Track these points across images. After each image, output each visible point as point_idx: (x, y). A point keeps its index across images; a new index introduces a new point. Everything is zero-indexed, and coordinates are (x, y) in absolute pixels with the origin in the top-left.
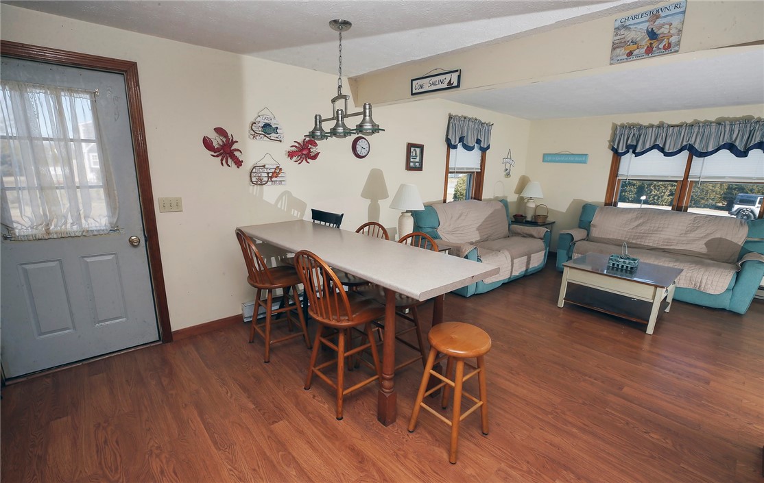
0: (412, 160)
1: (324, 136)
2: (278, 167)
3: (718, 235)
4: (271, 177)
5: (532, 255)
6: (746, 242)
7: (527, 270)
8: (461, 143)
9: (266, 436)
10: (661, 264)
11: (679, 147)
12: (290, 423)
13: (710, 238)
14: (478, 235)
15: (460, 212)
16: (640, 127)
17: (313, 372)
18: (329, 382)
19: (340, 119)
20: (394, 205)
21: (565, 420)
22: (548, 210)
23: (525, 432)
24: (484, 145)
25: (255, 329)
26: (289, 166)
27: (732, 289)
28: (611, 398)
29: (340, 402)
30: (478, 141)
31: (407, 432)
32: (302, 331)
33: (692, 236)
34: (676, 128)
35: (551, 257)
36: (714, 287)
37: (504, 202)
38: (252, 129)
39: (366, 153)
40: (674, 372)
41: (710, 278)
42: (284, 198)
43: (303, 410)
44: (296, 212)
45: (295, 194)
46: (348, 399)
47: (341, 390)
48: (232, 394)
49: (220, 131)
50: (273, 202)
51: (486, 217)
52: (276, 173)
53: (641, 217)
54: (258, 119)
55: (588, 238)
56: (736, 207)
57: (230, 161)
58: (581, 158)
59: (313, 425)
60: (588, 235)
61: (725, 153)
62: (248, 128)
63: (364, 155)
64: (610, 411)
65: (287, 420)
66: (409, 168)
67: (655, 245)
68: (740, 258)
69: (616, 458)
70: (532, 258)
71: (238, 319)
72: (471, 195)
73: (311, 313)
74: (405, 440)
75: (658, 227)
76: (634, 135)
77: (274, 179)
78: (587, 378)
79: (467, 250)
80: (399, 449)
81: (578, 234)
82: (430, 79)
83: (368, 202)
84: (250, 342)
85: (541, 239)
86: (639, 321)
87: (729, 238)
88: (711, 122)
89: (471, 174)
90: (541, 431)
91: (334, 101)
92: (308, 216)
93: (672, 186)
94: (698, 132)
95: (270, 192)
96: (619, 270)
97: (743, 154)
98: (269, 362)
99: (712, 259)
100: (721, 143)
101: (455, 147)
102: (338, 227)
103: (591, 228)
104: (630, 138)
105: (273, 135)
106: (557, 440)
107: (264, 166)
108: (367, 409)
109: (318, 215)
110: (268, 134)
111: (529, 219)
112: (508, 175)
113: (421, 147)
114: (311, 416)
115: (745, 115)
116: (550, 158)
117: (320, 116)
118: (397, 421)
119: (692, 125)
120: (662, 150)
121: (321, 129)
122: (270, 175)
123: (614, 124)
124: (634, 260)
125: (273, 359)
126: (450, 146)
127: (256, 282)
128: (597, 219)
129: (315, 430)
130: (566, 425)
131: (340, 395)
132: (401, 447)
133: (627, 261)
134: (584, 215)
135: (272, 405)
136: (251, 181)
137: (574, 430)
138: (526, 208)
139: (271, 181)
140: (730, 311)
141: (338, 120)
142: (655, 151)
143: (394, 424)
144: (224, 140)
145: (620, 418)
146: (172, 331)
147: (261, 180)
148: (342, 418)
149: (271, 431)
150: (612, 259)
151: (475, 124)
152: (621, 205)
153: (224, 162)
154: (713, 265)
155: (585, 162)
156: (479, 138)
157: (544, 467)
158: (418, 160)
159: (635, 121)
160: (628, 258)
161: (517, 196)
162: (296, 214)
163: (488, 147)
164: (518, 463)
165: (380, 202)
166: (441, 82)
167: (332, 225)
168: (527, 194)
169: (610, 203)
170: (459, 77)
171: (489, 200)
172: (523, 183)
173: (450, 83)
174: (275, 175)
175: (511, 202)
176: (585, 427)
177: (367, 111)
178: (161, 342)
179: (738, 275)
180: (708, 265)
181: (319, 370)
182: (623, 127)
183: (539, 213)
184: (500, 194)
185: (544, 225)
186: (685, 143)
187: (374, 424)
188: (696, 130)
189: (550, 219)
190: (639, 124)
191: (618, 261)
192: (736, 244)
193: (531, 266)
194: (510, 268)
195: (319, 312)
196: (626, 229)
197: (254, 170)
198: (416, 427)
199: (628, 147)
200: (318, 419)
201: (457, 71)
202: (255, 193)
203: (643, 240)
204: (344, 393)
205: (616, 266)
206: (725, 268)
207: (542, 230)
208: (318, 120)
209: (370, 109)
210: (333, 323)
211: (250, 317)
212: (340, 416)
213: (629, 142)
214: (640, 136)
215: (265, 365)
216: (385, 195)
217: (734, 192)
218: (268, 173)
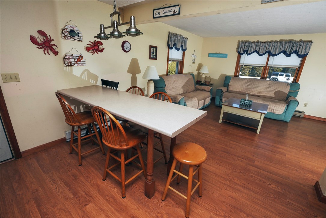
0: (152, 54)
1: (106, 38)
2: (80, 56)
3: (279, 90)
4: (77, 62)
5: (206, 99)
6: (289, 92)
7: (204, 106)
8: (174, 47)
9: (81, 216)
10: (258, 102)
11: (265, 52)
12: (95, 204)
13: (275, 91)
14: (182, 91)
15: (174, 80)
16: (250, 42)
17: (107, 171)
18: (117, 178)
19: (116, 27)
20: (144, 76)
21: (234, 182)
22: (211, 79)
23: (218, 192)
24: (184, 48)
25: (72, 147)
26: (87, 55)
27: (285, 112)
28: (251, 168)
29: (124, 189)
30: (182, 46)
31: (161, 201)
32: (100, 146)
33: (269, 90)
34: (264, 43)
35: (213, 99)
36: (279, 111)
37: (192, 74)
38: (63, 33)
39: (129, 49)
40: (272, 152)
41: (277, 108)
42: (85, 73)
43: (103, 195)
44: (93, 81)
45: (92, 71)
46: (128, 186)
47: (124, 183)
48: (59, 189)
49: (41, 33)
50: (79, 76)
51: (185, 82)
52: (80, 59)
53: (249, 82)
54: (66, 27)
55: (228, 91)
56: (272, 77)
57: (50, 51)
58: (224, 56)
59: (109, 204)
60: (228, 90)
61: (282, 55)
62: (60, 32)
63: (128, 50)
64: (252, 175)
65: (94, 203)
66: (150, 58)
67: (255, 94)
68: (287, 99)
69: (260, 201)
70: (206, 101)
71: (63, 141)
72: (178, 72)
73: (104, 142)
74: (160, 206)
75: (256, 86)
76: (247, 46)
77: (79, 63)
78: (239, 158)
79: (180, 98)
80: (158, 213)
81: (224, 89)
82: (163, 9)
83: (131, 75)
84: (70, 154)
85: (209, 92)
86: (254, 128)
87: (283, 91)
88: (278, 41)
89: (178, 62)
90: (226, 190)
91: (111, 16)
92: (99, 83)
93: (250, 68)
94: (272, 46)
95: (77, 70)
96: (245, 106)
97: (289, 55)
98: (81, 165)
99: (277, 100)
100: (281, 51)
101: (172, 48)
102: (116, 89)
103: (229, 87)
104: (245, 47)
105: (76, 37)
106: (234, 194)
107: (72, 55)
108: (139, 189)
109: (104, 82)
110: (74, 36)
111: (203, 82)
112: (194, 63)
113: (156, 48)
114: (107, 198)
115: (290, 39)
116: (211, 55)
117: (103, 25)
118: (155, 194)
119: (270, 42)
120: (258, 53)
121: (104, 33)
122: (76, 60)
123: (239, 41)
124: (251, 101)
125: (84, 163)
126: (169, 48)
127: (70, 122)
128: (231, 83)
129: (110, 207)
130: (236, 186)
131: (124, 185)
132: (159, 211)
133: (248, 102)
134: (226, 80)
135: (84, 193)
136: (65, 63)
137: (240, 188)
138: (201, 77)
139: (77, 64)
140: (284, 121)
141: (114, 27)
142: (255, 53)
143: (154, 196)
144: (45, 39)
145: (257, 178)
146: (21, 151)
147: (71, 63)
148: (125, 197)
149: (84, 212)
150: (242, 101)
151: (180, 38)
152: (240, 77)
153: (46, 52)
154: (278, 102)
155: (226, 57)
156: (182, 44)
157: (231, 212)
158: (154, 54)
159: (248, 40)
160: (248, 101)
161: (197, 72)
162: (93, 82)
163: (186, 49)
164: (219, 211)
165: (137, 75)
166: (170, 11)
167: (113, 88)
168: (202, 71)
169: (236, 76)
170: (179, 8)
171: (186, 74)
172: (200, 67)
173: (174, 12)
174: (79, 60)
175: (195, 75)
176: (243, 185)
177: (133, 21)
178: (14, 159)
179: (288, 106)
180: (276, 102)
181: (109, 170)
182: (243, 42)
183: (207, 80)
184: (190, 72)
185: (209, 85)
186: (267, 50)
187: (143, 198)
188: (272, 45)
189: (211, 83)
190: (249, 41)
191: (244, 102)
192: (285, 93)
193: (205, 104)
194: (197, 106)
195: (108, 141)
196: (243, 87)
197: (66, 57)
198: (166, 198)
199: (244, 51)
200: (111, 200)
201: (178, 5)
202: (67, 71)
203: (250, 92)
204: (125, 184)
205: (243, 104)
206: (283, 103)
207: (209, 88)
208: (102, 28)
209: (134, 20)
210: (118, 147)
211: (70, 139)
212: (124, 196)
213: (245, 49)
214: (249, 46)
215: (79, 167)
216: (139, 72)
217: (271, 71)
218: (75, 59)
